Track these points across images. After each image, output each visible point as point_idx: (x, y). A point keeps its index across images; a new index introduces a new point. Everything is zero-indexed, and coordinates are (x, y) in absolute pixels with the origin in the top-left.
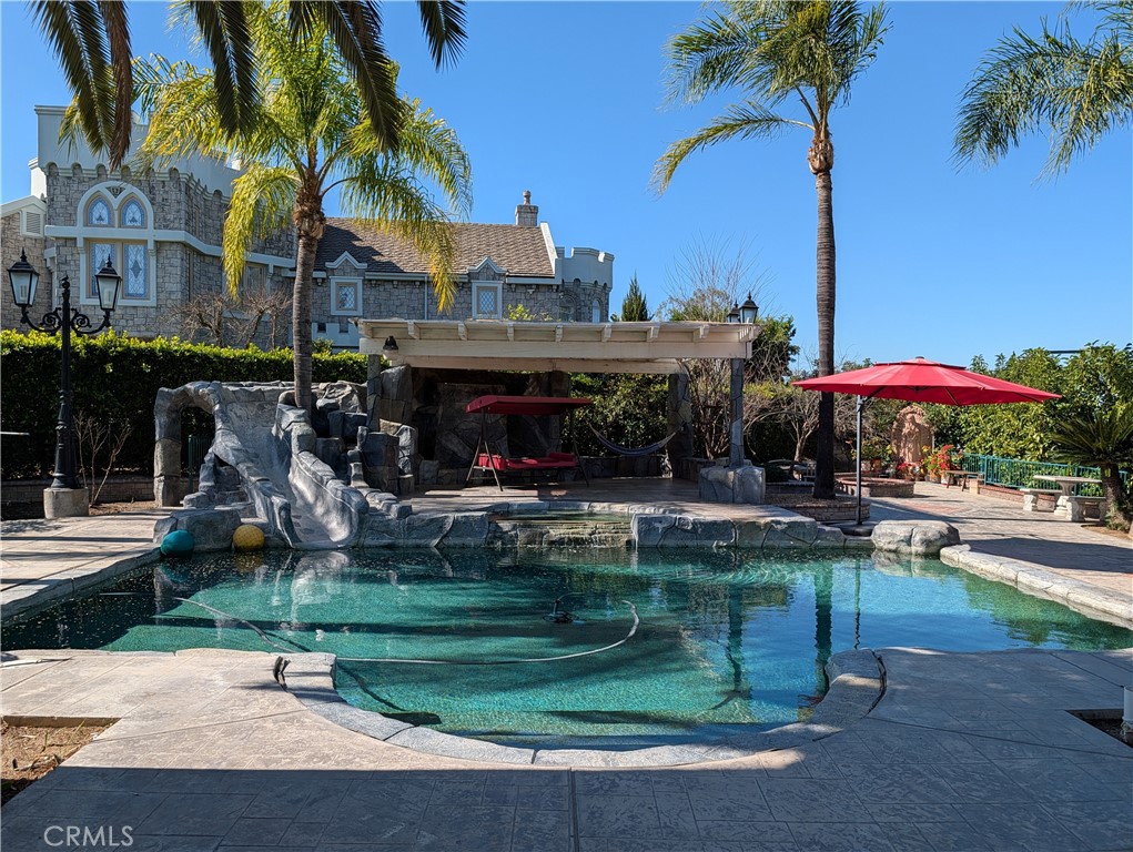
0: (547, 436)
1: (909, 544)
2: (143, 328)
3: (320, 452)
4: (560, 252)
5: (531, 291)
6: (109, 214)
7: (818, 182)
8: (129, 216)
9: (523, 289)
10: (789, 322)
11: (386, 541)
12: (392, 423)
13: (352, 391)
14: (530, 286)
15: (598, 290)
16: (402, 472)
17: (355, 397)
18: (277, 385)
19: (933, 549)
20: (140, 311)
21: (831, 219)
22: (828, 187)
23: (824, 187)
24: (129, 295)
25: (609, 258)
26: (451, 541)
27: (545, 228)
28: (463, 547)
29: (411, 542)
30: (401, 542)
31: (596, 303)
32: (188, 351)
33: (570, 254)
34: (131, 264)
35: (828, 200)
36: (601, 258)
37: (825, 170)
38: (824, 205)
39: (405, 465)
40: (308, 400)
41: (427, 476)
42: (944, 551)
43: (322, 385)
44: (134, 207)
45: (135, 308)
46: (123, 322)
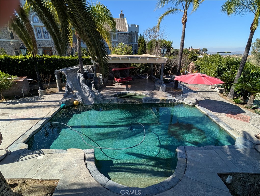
0: (127, 72)
1: (190, 104)
2: (49, 45)
3: (86, 83)
4: (128, 25)
5: (123, 35)
7: (183, 26)
9: (121, 34)
10: (172, 42)
11: (100, 103)
12: (99, 74)
13: (91, 67)
14: (123, 34)
15: (136, 33)
16: (101, 83)
17: (91, 68)
18: (77, 67)
19: (194, 105)
20: (48, 42)
21: (184, 35)
22: (185, 27)
23: (184, 27)
24: (45, 38)
25: (138, 26)
26: (111, 103)
27: (125, 19)
28: (113, 104)
29: (104, 103)
30: (102, 103)
31: (135, 36)
32: (59, 58)
33: (130, 26)
34: (44, 31)
35: (185, 30)
36: (136, 27)
37: (185, 23)
38: (184, 31)
39: (102, 81)
40: (83, 72)
41: (106, 81)
42: (196, 105)
43: (85, 66)
45: (47, 41)
46: (45, 44)
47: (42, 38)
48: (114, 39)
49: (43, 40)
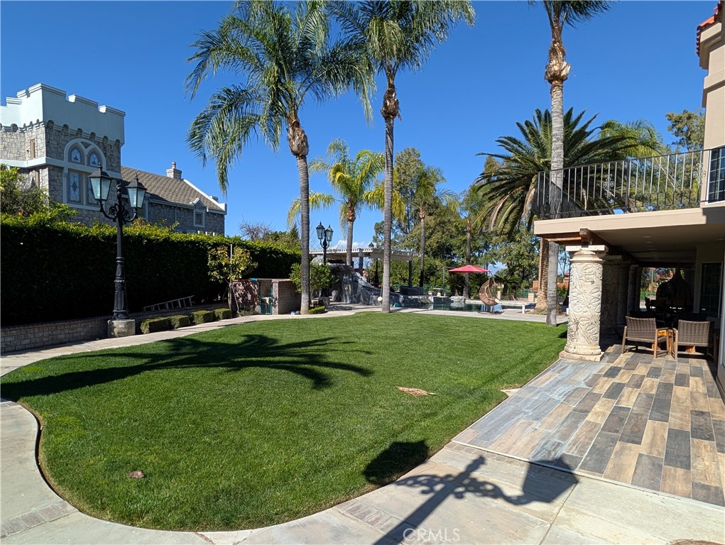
6: (81, 156)
8: (92, 160)
9: (212, 215)
14: (215, 214)
24: (90, 204)
44: (94, 156)
45: (94, 211)
46: (87, 219)
47: (80, 202)
48: (196, 223)
49: (85, 207)
